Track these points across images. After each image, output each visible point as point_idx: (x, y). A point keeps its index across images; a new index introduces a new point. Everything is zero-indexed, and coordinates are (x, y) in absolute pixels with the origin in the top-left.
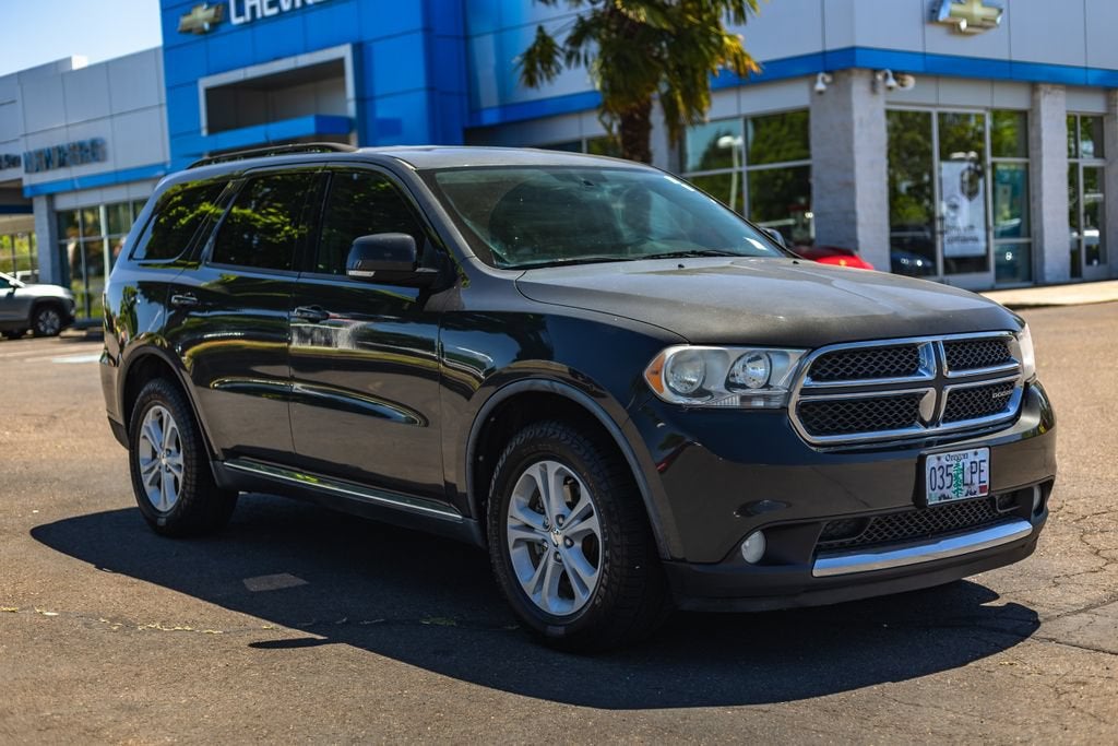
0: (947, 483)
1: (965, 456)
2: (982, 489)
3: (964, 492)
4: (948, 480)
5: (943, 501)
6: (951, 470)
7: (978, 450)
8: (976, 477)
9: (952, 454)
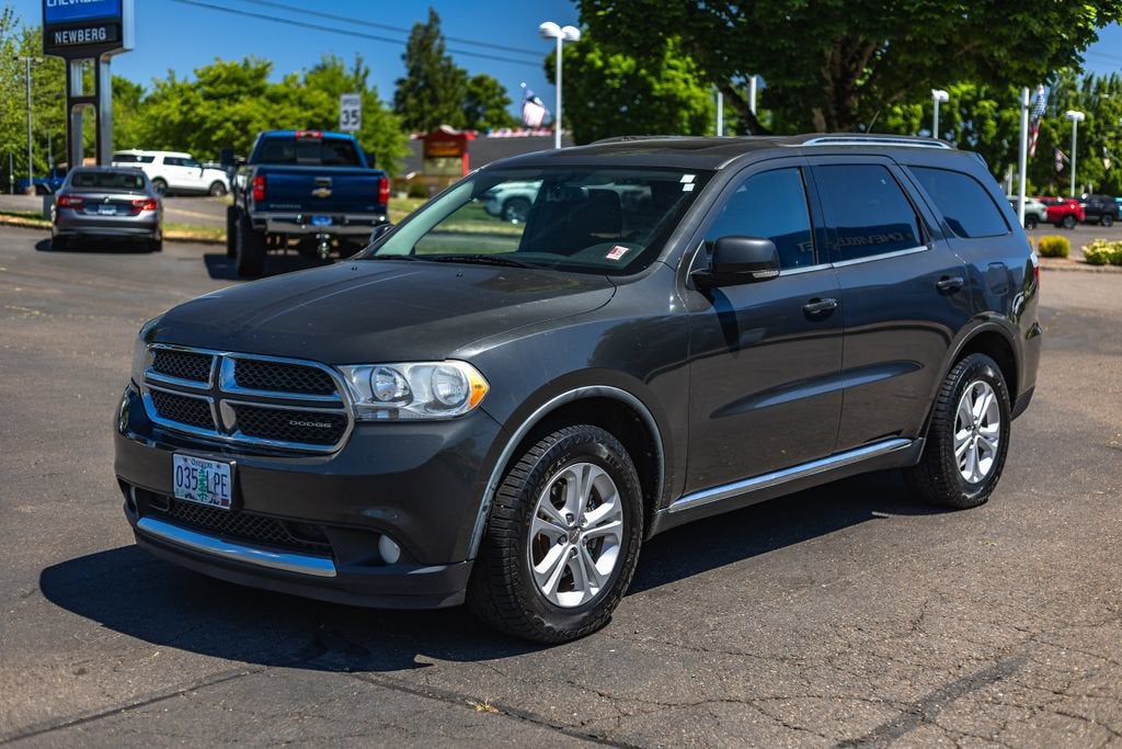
0: (193, 485)
1: (210, 466)
2: (225, 502)
3: (209, 499)
4: (193, 482)
5: (188, 499)
6: (196, 474)
7: (222, 464)
8: (219, 488)
9: (196, 459)
